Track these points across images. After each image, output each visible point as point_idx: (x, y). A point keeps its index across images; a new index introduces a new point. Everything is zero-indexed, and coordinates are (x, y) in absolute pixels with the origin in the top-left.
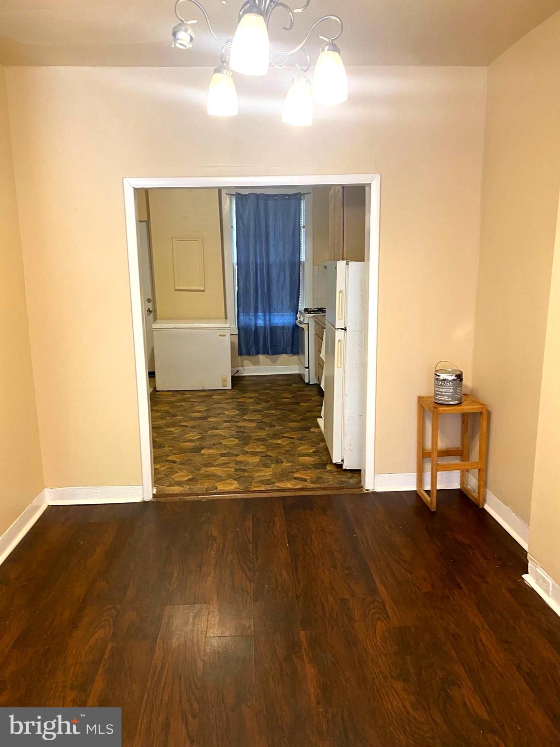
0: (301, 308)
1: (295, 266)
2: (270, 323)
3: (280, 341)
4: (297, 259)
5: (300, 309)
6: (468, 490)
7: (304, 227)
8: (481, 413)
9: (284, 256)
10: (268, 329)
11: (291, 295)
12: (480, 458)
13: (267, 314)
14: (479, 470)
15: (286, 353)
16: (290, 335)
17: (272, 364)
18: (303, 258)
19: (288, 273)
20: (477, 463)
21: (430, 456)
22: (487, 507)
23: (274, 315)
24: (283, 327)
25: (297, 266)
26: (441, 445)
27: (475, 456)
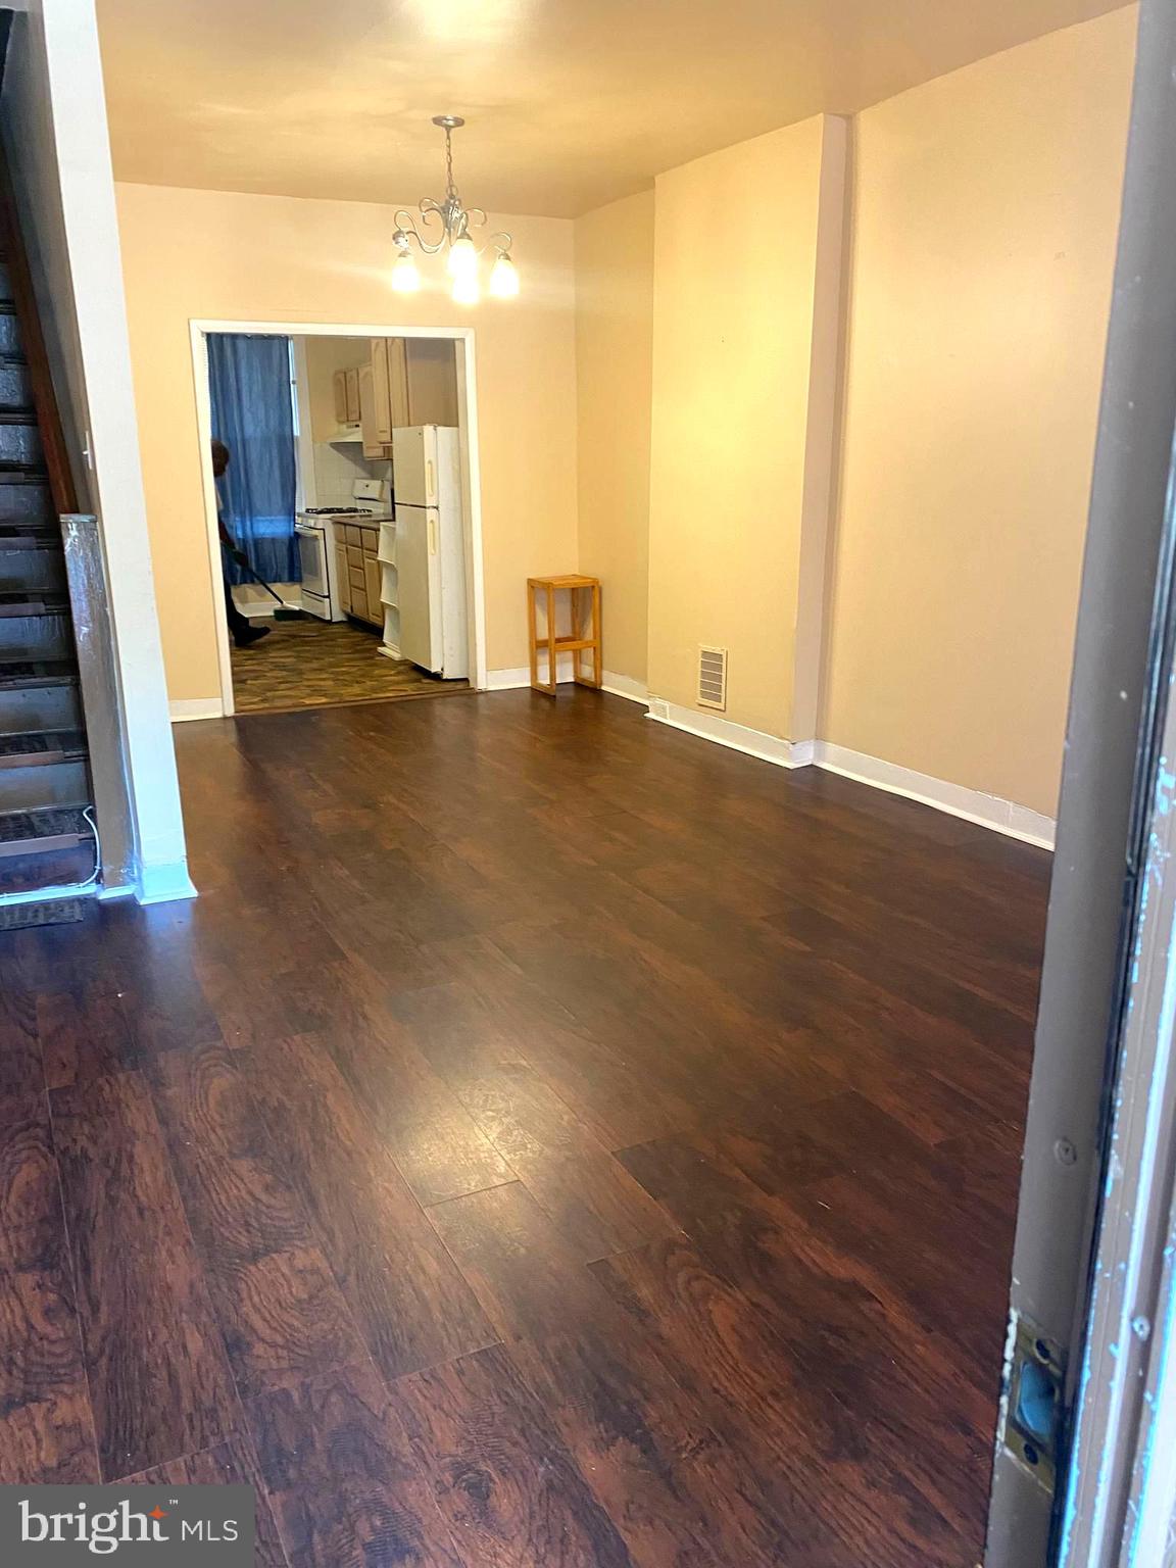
0: (300, 508)
1: (286, 445)
2: (253, 533)
3: (271, 559)
4: (288, 433)
5: (297, 510)
6: (584, 680)
7: (294, 383)
8: (593, 587)
9: (267, 426)
10: (251, 542)
11: (283, 486)
12: (595, 637)
13: (248, 518)
14: (595, 648)
15: (280, 581)
16: (285, 552)
17: (258, 598)
18: (297, 432)
19: (275, 452)
20: (591, 641)
21: (546, 645)
22: (604, 688)
23: (258, 521)
24: (273, 540)
25: (289, 445)
26: (558, 634)
27: (589, 635)
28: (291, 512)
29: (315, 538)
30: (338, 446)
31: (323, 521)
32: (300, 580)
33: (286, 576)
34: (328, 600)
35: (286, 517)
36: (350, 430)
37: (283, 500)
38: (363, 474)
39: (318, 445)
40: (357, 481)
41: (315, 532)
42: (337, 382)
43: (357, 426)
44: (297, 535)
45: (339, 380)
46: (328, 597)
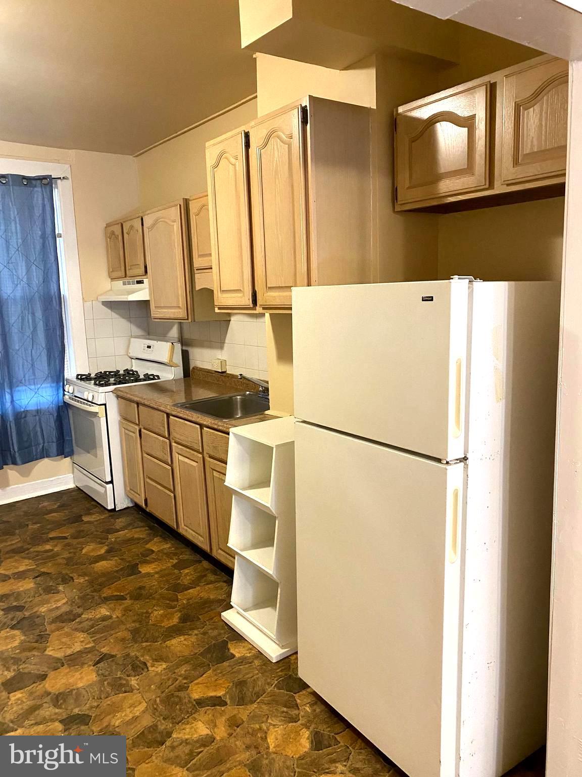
28: (58, 378)
29: (95, 414)
30: (112, 305)
31: (104, 395)
32: (71, 454)
33: (54, 448)
34: (111, 485)
35: (54, 385)
36: (128, 287)
37: (49, 364)
38: (138, 332)
39: (88, 304)
40: (133, 340)
41: (94, 409)
42: (110, 236)
43: (139, 282)
44: (66, 405)
45: (113, 233)
46: (112, 482)
